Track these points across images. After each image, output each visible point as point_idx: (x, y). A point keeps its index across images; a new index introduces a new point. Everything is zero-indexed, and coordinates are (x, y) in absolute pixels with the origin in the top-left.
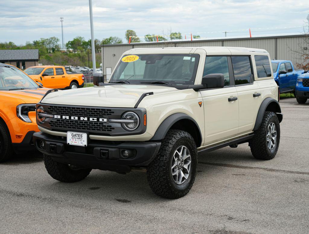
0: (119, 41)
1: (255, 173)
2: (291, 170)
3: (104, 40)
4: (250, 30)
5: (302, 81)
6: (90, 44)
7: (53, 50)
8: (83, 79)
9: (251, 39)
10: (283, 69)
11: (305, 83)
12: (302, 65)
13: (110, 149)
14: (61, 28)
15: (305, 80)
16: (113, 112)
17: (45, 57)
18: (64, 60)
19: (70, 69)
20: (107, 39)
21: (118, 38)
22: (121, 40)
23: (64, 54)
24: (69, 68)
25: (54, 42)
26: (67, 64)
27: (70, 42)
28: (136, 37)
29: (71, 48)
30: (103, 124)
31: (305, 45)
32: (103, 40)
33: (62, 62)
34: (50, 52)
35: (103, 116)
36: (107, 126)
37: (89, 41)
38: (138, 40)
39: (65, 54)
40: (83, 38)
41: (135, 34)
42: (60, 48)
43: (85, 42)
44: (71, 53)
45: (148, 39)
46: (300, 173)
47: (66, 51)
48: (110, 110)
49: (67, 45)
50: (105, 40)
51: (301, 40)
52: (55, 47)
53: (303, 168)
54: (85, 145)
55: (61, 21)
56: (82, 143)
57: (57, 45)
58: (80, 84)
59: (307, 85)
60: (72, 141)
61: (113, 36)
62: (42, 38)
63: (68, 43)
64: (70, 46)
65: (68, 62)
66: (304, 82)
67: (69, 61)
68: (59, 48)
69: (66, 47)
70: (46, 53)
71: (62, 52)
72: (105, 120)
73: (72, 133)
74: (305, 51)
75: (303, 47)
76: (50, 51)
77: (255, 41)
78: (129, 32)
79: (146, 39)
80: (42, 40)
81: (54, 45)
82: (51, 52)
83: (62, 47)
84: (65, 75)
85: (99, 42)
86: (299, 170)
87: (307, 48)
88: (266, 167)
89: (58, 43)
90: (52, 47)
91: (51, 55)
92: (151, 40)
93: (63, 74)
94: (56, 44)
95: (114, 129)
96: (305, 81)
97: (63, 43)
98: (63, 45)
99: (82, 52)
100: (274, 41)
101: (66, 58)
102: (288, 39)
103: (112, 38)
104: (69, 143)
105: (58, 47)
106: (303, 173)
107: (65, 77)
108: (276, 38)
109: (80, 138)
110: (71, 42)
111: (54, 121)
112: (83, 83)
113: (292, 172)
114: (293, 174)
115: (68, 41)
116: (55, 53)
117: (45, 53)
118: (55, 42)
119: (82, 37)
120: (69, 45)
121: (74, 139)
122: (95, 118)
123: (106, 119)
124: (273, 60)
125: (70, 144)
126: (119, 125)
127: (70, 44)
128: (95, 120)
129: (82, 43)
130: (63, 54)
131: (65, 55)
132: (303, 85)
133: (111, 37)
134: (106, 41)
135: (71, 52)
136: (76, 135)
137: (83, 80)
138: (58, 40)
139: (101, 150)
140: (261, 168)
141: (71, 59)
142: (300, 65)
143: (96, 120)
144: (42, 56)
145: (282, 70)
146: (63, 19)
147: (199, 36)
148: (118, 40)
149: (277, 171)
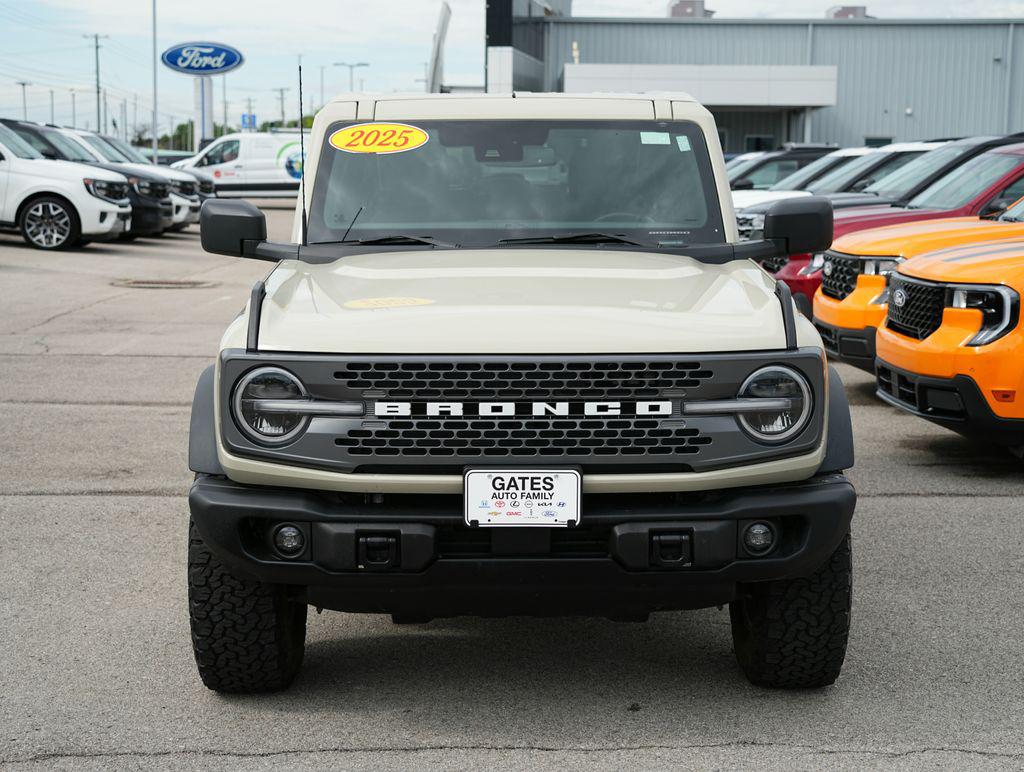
13: (696, 527)
16: (709, 374)
30: (655, 424)
35: (656, 392)
36: (679, 432)
48: (696, 365)
54: (571, 522)
56: (548, 514)
60: (498, 510)
72: (666, 408)
73: (495, 476)
95: (706, 440)
104: (474, 523)
109: (543, 491)
111: (373, 429)
121: (508, 501)
122: (610, 404)
123: (669, 404)
125: (483, 522)
126: (730, 425)
128: (610, 412)
136: (519, 483)
139: (653, 532)
143: (618, 412)
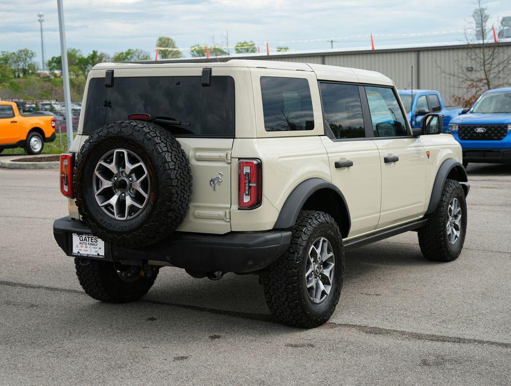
0: (145, 57)
1: (337, 341)
2: (419, 332)
3: (117, 55)
4: (372, 37)
5: (457, 129)
6: (91, 62)
7: (25, 71)
8: (53, 125)
9: (373, 52)
10: (422, 106)
11: (464, 132)
12: (464, 99)
14: (40, 33)
15: (463, 127)
17: (9, 85)
18: (43, 90)
19: (52, 106)
20: (122, 53)
21: (141, 52)
22: (148, 54)
23: (44, 79)
24: (50, 104)
25: (26, 59)
26: (50, 97)
27: (55, 59)
28: (175, 50)
29: (57, 69)
31: (469, 64)
32: (115, 56)
33: (40, 94)
34: (19, 77)
37: (88, 57)
38: (179, 56)
39: (47, 79)
40: (79, 50)
41: (173, 44)
42: (38, 69)
43: (82, 58)
44: (58, 77)
45: (196, 54)
46: (438, 340)
47: (48, 75)
49: (50, 63)
50: (119, 55)
51: (462, 54)
52: (29, 66)
53: (445, 325)
55: (39, 21)
57: (33, 63)
58: (48, 135)
59: (466, 138)
61: (134, 48)
62: (4, 51)
63: (51, 60)
64: (56, 65)
65: (51, 94)
66: (461, 132)
67: (53, 93)
68: (36, 68)
69: (48, 67)
70: (12, 78)
71: (41, 77)
74: (469, 74)
75: (465, 65)
76: (19, 74)
77: (381, 57)
78: (163, 40)
79: (192, 53)
80: (3, 55)
81: (27, 64)
82: (21, 75)
83: (41, 68)
84: (18, 118)
85: (109, 58)
86: (435, 332)
87: (472, 68)
88: (364, 323)
89: (34, 60)
90: (22, 68)
91: (20, 83)
92: (201, 55)
93: (14, 116)
94: (30, 62)
96: (463, 129)
97: (43, 61)
98: (43, 63)
99: (77, 76)
100: (413, 56)
101: (49, 86)
102: (438, 53)
103: (131, 52)
105: (34, 67)
106: (443, 339)
107: (16, 122)
108: (418, 51)
110: (57, 58)
112: (54, 134)
113: (419, 337)
114: (420, 343)
115: (52, 57)
116: (26, 78)
117: (10, 78)
118: (28, 59)
119: (77, 49)
120: (54, 64)
124: (405, 89)
127: (55, 62)
129: (77, 61)
130: (42, 80)
131: (45, 81)
132: (459, 136)
133: (130, 50)
134: (121, 56)
135: (58, 75)
137: (54, 127)
138: (32, 54)
140: (354, 326)
141: (57, 88)
142: (459, 98)
144: (4, 84)
145: (422, 109)
146: (42, 18)
147: (286, 49)
148: (142, 55)
149: (388, 332)
